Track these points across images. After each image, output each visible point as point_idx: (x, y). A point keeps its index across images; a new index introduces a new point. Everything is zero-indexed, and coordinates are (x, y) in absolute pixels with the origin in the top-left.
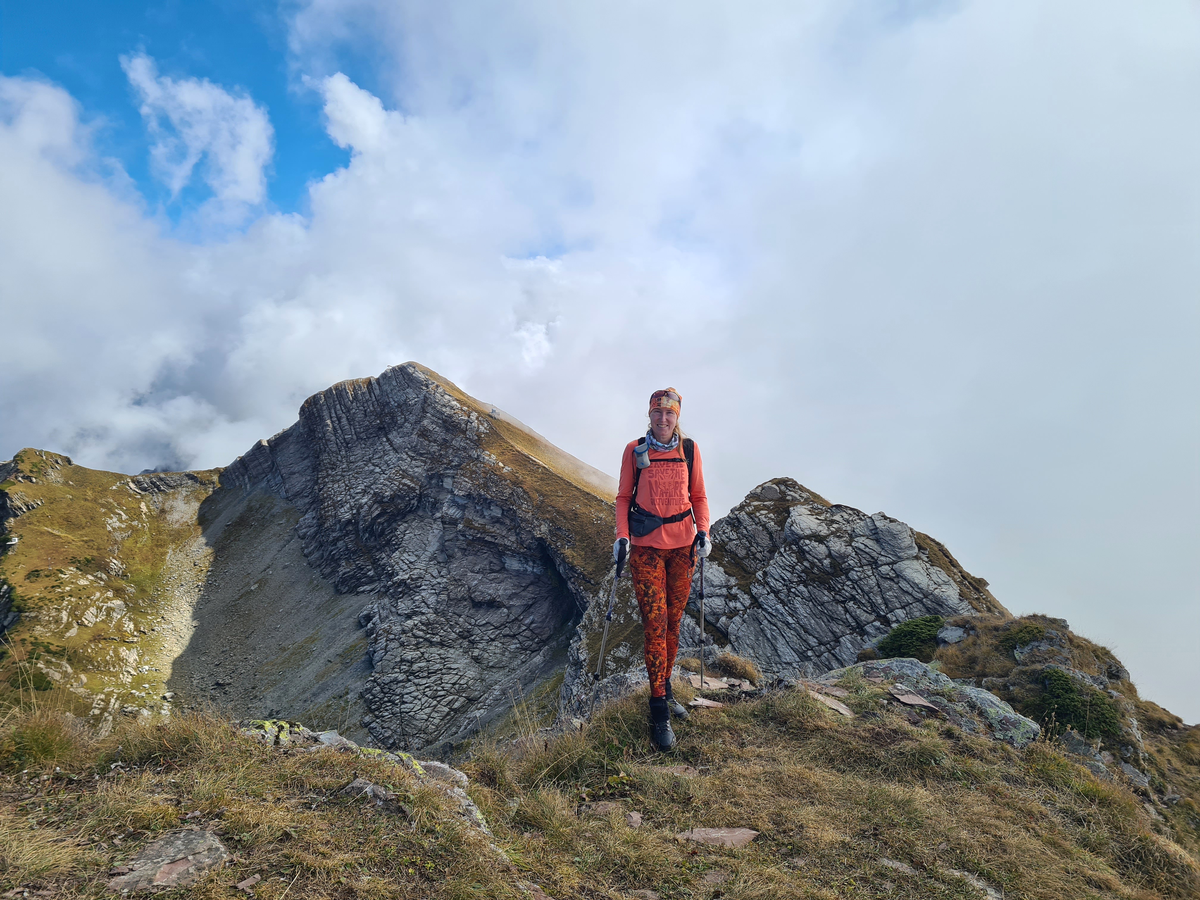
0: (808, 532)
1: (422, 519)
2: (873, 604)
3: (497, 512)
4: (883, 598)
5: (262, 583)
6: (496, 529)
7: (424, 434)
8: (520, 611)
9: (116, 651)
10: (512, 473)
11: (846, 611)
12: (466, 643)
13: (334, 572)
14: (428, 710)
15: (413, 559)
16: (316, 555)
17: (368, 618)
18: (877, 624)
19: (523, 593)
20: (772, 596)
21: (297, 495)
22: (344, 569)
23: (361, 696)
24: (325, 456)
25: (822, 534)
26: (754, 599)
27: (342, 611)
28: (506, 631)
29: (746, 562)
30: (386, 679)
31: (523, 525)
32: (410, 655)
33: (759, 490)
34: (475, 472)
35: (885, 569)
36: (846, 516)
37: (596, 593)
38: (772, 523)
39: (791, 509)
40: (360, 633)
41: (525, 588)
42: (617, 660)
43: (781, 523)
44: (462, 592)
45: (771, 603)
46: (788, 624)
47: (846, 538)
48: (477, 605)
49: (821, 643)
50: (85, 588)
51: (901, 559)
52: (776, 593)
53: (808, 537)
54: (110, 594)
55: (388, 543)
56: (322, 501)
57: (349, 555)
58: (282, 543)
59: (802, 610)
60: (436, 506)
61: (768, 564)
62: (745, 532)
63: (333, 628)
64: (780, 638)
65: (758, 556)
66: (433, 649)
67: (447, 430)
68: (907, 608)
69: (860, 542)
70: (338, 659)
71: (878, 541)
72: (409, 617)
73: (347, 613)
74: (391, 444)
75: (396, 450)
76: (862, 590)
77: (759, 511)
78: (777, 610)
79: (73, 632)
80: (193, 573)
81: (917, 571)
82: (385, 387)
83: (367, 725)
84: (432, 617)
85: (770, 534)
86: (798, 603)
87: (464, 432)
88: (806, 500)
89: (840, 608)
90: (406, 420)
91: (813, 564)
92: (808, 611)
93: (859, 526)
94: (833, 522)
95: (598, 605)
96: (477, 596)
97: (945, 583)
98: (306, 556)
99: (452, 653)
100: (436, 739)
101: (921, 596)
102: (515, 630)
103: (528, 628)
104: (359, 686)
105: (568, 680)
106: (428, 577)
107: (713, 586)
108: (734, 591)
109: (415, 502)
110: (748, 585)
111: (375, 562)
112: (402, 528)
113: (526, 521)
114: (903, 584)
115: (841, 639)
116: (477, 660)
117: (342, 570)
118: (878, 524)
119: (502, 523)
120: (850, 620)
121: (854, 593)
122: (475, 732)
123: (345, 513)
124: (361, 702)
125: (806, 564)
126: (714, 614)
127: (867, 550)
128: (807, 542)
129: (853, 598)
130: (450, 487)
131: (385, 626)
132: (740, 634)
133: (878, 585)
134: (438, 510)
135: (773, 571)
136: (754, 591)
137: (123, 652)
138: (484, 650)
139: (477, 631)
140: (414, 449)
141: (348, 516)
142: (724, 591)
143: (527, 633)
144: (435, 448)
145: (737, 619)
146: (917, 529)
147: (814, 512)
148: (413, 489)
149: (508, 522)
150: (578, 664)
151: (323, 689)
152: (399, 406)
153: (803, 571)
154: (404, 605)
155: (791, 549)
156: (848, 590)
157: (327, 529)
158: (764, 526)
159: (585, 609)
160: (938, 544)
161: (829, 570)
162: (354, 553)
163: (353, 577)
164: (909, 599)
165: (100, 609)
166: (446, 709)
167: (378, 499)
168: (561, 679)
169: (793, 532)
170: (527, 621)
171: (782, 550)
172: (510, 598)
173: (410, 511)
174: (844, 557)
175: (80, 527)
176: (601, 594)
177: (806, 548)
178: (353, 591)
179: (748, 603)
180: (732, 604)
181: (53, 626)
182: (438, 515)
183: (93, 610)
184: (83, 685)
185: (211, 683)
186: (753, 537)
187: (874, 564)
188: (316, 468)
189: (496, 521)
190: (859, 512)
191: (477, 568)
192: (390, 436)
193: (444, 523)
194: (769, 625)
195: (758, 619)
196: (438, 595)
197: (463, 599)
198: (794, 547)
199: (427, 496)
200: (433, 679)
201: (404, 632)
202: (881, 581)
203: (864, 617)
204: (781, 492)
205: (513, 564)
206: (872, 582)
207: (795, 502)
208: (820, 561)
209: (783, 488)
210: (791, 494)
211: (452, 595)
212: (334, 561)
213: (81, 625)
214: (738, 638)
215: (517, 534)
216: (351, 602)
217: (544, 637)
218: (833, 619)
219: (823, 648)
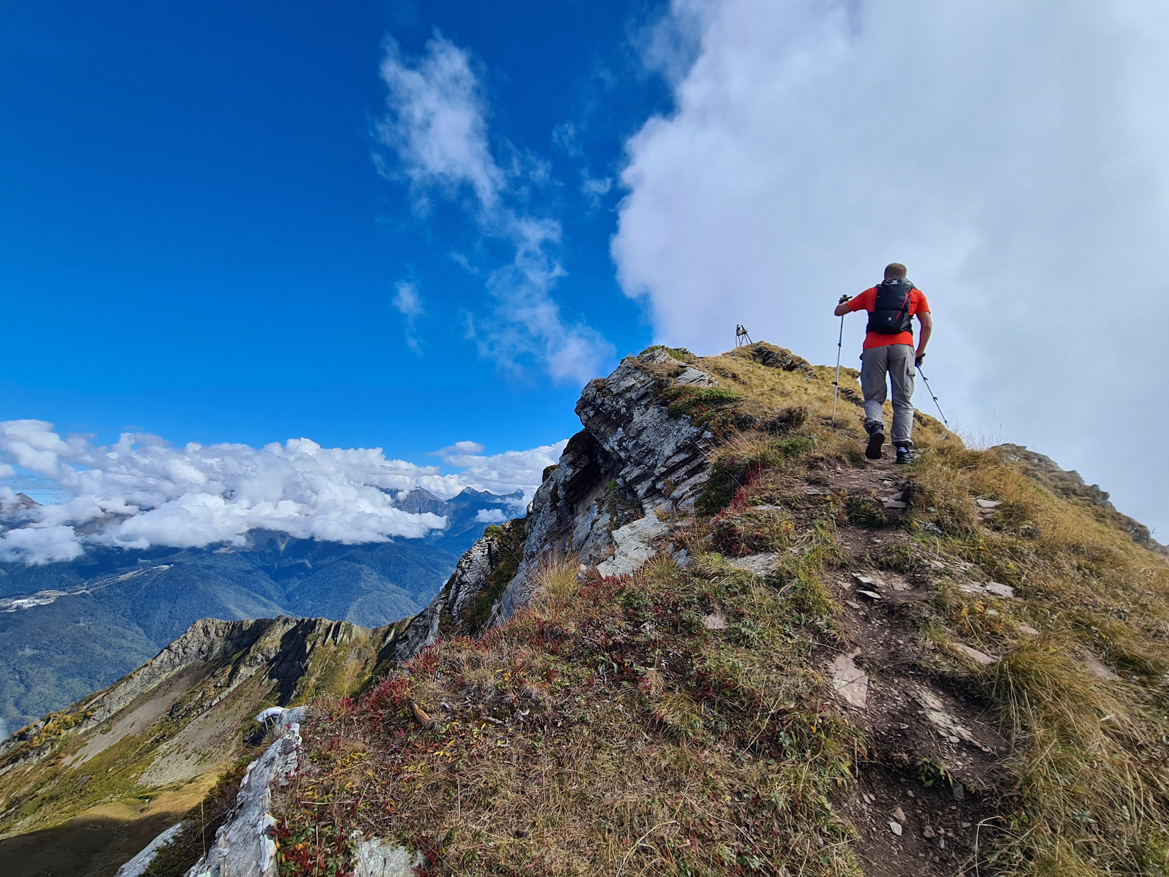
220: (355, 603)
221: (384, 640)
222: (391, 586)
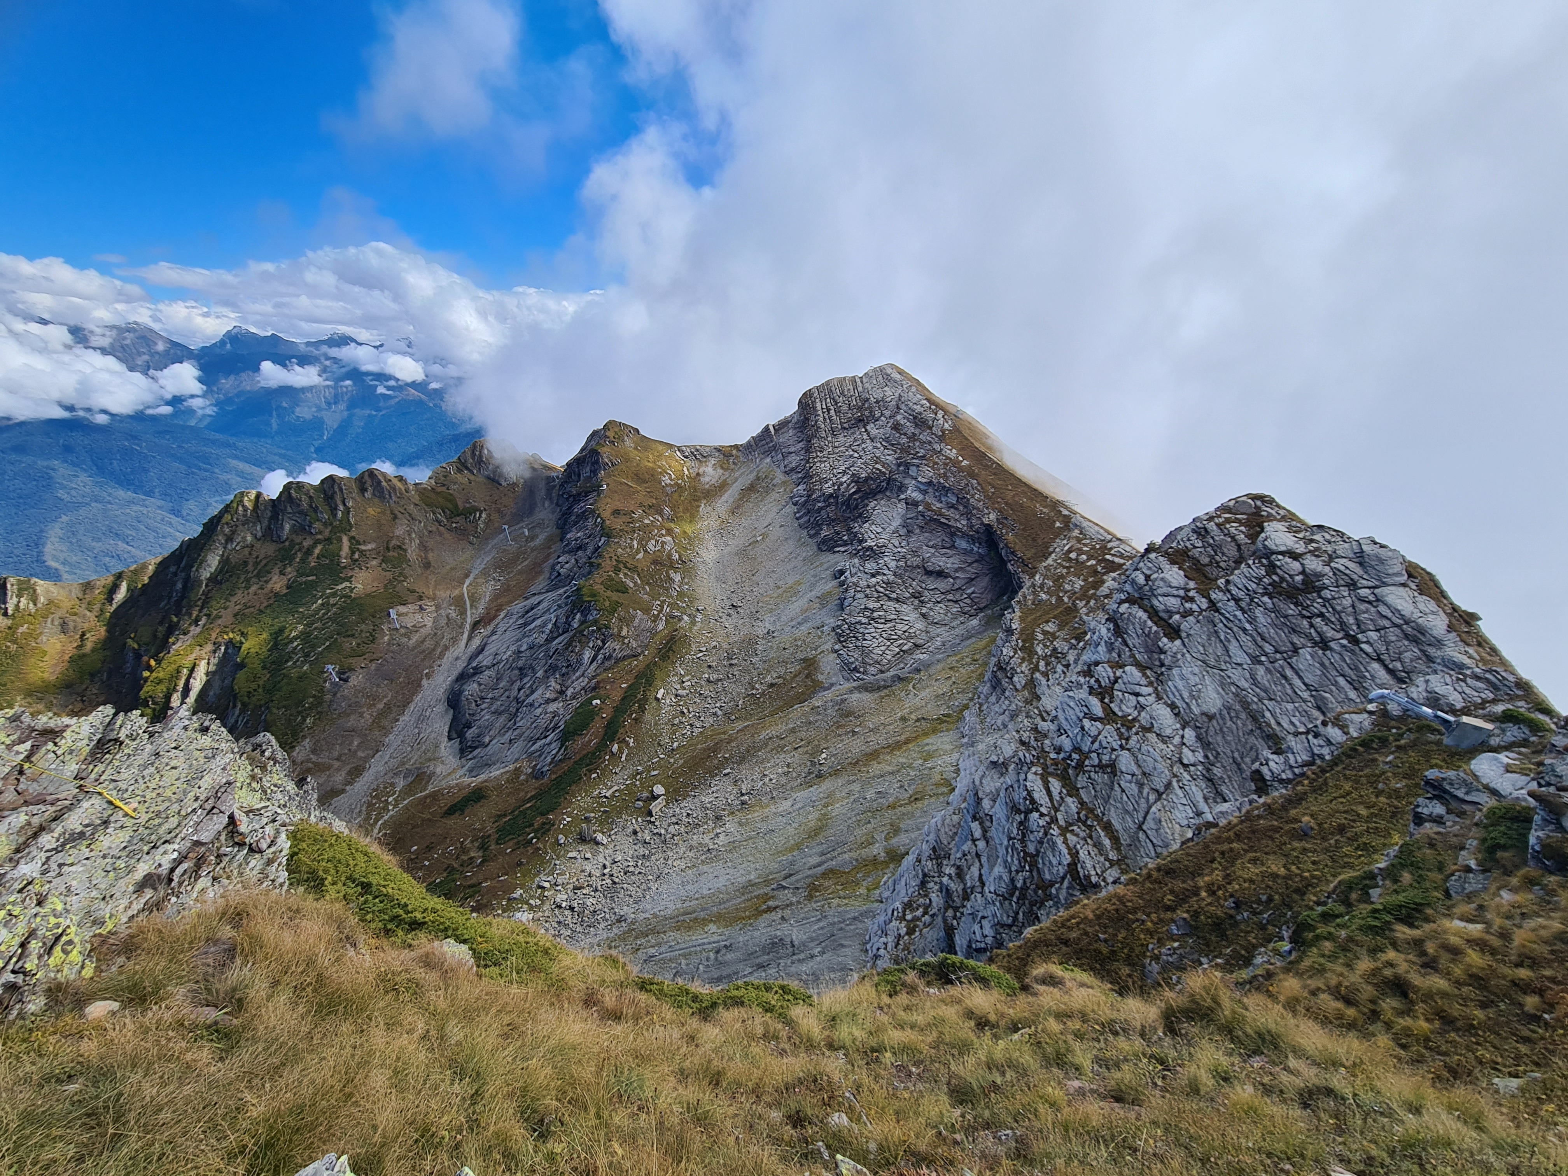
0: (1283, 548)
1: (889, 498)
2: (1342, 623)
3: (953, 500)
4: (1356, 619)
5: (764, 536)
6: (951, 513)
7: (896, 427)
8: (963, 582)
9: (667, 572)
10: (970, 466)
11: (1312, 625)
12: (916, 602)
13: (817, 534)
14: (883, 648)
15: (879, 530)
16: (805, 519)
17: (842, 572)
18: (1345, 642)
19: (968, 568)
20: (1232, 603)
21: (792, 470)
22: (825, 532)
23: (833, 630)
24: (815, 441)
25: (1298, 551)
26: (1213, 604)
27: (822, 564)
28: (950, 597)
29: (1208, 569)
30: (853, 620)
31: (974, 512)
32: (872, 605)
33: (1232, 503)
34: (937, 463)
35: (1364, 592)
36: (1328, 537)
37: (1032, 576)
38: (1243, 536)
39: (1266, 524)
40: (835, 583)
41: (970, 564)
42: (1045, 633)
43: (1253, 537)
44: (917, 561)
45: (1229, 609)
46: (1244, 630)
47: (1325, 558)
48: (929, 573)
49: (1277, 651)
50: (648, 525)
51: (1385, 584)
52: (1237, 600)
53: (1282, 553)
54: (664, 532)
55: (860, 515)
56: (811, 477)
57: (831, 522)
58: (780, 507)
59: (1262, 619)
60: (902, 488)
61: (1232, 573)
62: (1211, 541)
63: (815, 576)
64: (1233, 641)
65: (1222, 564)
66: (890, 603)
67: (917, 425)
68: (1382, 632)
69: (1339, 564)
70: (818, 600)
71: (1361, 564)
72: (873, 576)
73: (825, 566)
74: (868, 434)
75: (872, 440)
76: (1334, 609)
77: (1229, 523)
78: (1235, 616)
79: (640, 556)
80: (718, 523)
81: (1402, 598)
82: (867, 385)
83: (836, 651)
84: (892, 578)
85: (1239, 546)
86: (1259, 612)
87: (930, 428)
88: (1283, 517)
89: (1305, 622)
90: (882, 415)
91: (1282, 579)
92: (1269, 621)
93: (1342, 548)
94: (1312, 541)
95: (1033, 586)
96: (929, 566)
97: (1433, 613)
98: (797, 519)
99: (904, 608)
100: (888, 670)
101: (1401, 622)
102: (958, 597)
103: (969, 597)
104: (832, 622)
105: (999, 642)
106: (890, 546)
107: (1171, 587)
108: (1192, 594)
109: (884, 484)
110: (1207, 590)
111: (849, 529)
112: (872, 504)
113: (978, 509)
114: (1382, 609)
115: (1300, 651)
116: (924, 616)
117: (824, 533)
118: (1365, 548)
119: (957, 509)
120: (1314, 634)
121: (1324, 610)
122: (918, 671)
123: (828, 489)
124: (833, 634)
125: (1275, 577)
126: (1168, 611)
127: (1347, 572)
128: (1280, 557)
129: (1321, 615)
130: (914, 474)
131: (854, 580)
132: (1192, 632)
133: (1353, 606)
134: (903, 493)
135: (1237, 580)
136: (1213, 596)
137: (672, 574)
138: (931, 609)
139: (926, 593)
140: (887, 439)
141: (831, 491)
142: (1182, 593)
143: (968, 601)
144: (904, 440)
145: (1191, 619)
146: (1409, 558)
147: (1290, 529)
148: (884, 473)
149: (961, 508)
150: (1010, 631)
151: (806, 620)
152: (877, 402)
153: (1270, 584)
154: (870, 566)
155: (1260, 562)
156: (1317, 606)
157: (814, 500)
158: (1233, 538)
159: (1021, 588)
160: (1429, 573)
161: (1300, 586)
162: (833, 520)
163: (831, 539)
164: (1386, 623)
165: (657, 541)
166: (897, 650)
167: (856, 479)
168: (994, 640)
169: (1265, 547)
170: (969, 591)
171: (1251, 562)
172: (956, 571)
173: (880, 492)
174: (1319, 576)
175: (645, 481)
176: (1037, 577)
177: (1278, 563)
178: (831, 550)
179: (1204, 606)
180: (1188, 605)
181: (628, 550)
182: (903, 496)
183: (653, 542)
184: (647, 594)
185: (729, 603)
186: (1220, 547)
187: (1352, 585)
188: (808, 450)
189: (952, 506)
190: (1343, 534)
191: (931, 543)
192: (868, 428)
193: (907, 504)
194: (1224, 629)
195: (1212, 621)
196: (898, 561)
197: (918, 567)
198: (1264, 561)
199: (895, 480)
200: (888, 625)
201: (869, 587)
202: (1357, 603)
203: (1330, 633)
204: (1256, 507)
205: (962, 544)
206: (1347, 602)
207: (1270, 518)
208: (1291, 576)
209: (1259, 503)
210: (1266, 510)
211: (909, 563)
212: (817, 526)
213: (646, 551)
214: (1189, 635)
215: (968, 519)
216: (829, 559)
217: (982, 606)
218: (1294, 631)
219: (1278, 656)
220: (57, 525)
221: (110, 600)
222: (122, 494)
